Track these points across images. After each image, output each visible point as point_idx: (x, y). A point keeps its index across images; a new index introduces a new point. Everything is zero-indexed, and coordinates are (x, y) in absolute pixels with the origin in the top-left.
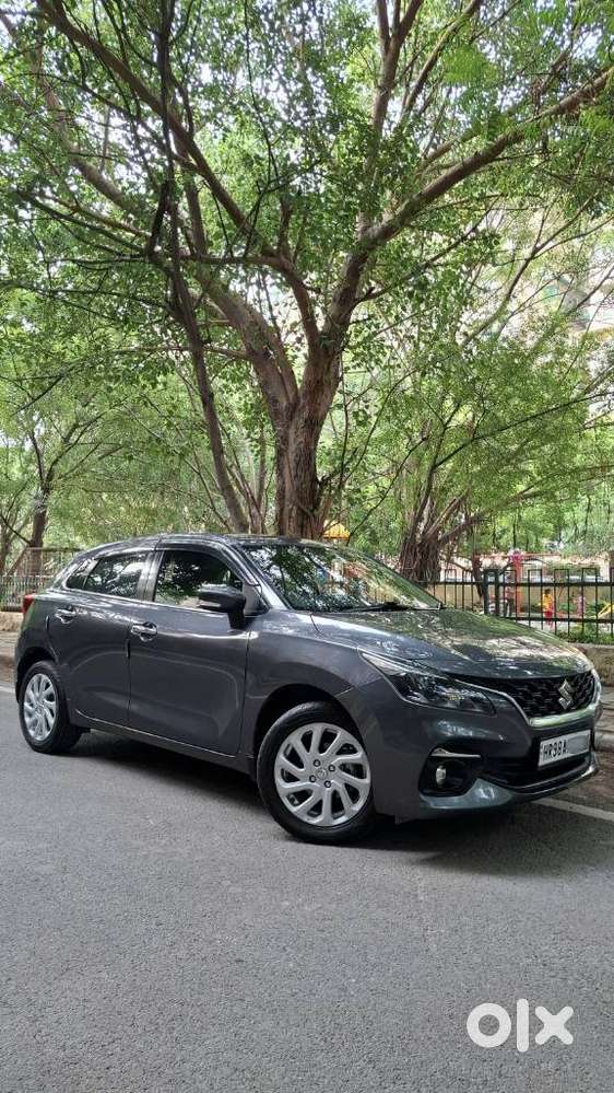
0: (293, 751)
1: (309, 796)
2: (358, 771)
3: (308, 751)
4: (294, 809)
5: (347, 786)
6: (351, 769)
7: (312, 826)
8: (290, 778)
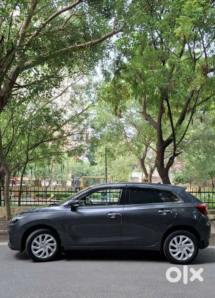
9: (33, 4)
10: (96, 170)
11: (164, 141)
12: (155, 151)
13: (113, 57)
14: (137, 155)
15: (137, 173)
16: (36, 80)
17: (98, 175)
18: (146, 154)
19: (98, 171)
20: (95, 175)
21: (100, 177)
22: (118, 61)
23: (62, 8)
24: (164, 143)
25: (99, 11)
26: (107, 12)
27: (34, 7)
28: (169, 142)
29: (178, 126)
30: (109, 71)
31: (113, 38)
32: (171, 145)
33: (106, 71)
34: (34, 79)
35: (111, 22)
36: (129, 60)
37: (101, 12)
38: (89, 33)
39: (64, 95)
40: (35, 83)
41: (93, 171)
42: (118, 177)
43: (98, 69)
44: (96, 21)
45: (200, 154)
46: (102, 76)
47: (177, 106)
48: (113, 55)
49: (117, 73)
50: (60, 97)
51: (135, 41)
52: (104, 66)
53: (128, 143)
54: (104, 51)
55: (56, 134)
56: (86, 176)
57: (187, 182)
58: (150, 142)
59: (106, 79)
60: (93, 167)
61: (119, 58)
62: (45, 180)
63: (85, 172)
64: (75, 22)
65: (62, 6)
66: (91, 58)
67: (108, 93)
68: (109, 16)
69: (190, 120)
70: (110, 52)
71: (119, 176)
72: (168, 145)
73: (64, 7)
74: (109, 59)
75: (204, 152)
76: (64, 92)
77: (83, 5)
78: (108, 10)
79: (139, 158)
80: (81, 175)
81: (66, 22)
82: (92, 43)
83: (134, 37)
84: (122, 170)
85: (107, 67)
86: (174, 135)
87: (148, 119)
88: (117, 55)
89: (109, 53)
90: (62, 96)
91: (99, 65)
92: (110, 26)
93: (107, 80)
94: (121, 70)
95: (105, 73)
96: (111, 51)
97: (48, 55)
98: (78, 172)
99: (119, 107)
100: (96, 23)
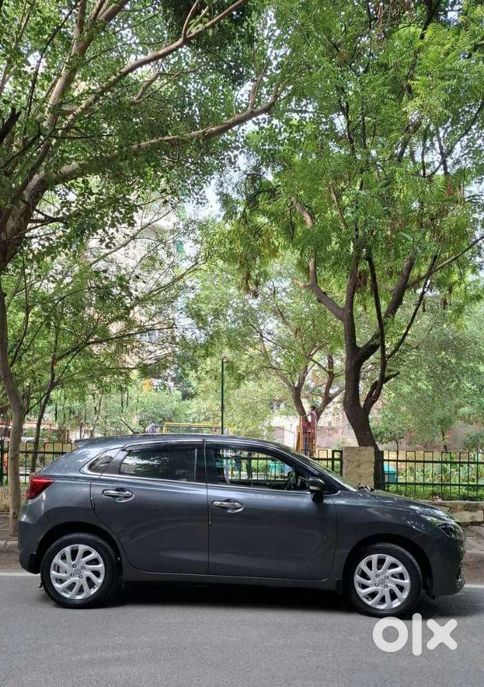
0: (363, 571)
1: (376, 595)
2: (401, 576)
3: (371, 570)
4: (370, 603)
5: (397, 586)
6: (398, 576)
7: (383, 610)
8: (364, 587)
9: (81, 45)
10: (194, 410)
11: (359, 348)
12: (326, 370)
13: (243, 168)
14: (285, 380)
15: (283, 416)
16: (81, 208)
17: (197, 420)
18: (304, 378)
19: (198, 412)
20: (191, 420)
21: (201, 424)
22: (254, 177)
23: (136, 60)
24: (359, 353)
25: (218, 69)
26: (234, 71)
27: (83, 51)
28: (370, 349)
29: (389, 317)
30: (235, 196)
31: (247, 126)
32: (375, 357)
33: (227, 195)
34: (76, 207)
35: (243, 93)
36: (277, 175)
37: (222, 72)
38: (193, 115)
39: (131, 244)
40: (79, 214)
41: (187, 412)
42: (241, 425)
43: (210, 191)
44: (210, 90)
45: (419, 380)
46: (219, 205)
47: (392, 272)
48: (244, 162)
49: (252, 201)
50: (123, 249)
51: (293, 134)
52: (225, 185)
53: (266, 352)
54: (226, 154)
55: (115, 328)
56: (170, 421)
57: (390, 440)
58: (313, 351)
59: (228, 213)
60: (187, 402)
61: (256, 168)
62: (81, 428)
63: (169, 414)
64: (162, 90)
65: (136, 55)
66: (197, 168)
67: (231, 243)
68: (238, 80)
69: (419, 305)
70: (239, 156)
71: (244, 424)
72: (367, 357)
73: (142, 57)
74: (235, 171)
75: (428, 376)
76: (133, 238)
77: (182, 55)
78: (237, 67)
79: (291, 386)
80: (161, 419)
81: (145, 89)
82: (204, 133)
83: (291, 126)
84: (251, 411)
85: (230, 189)
86: (381, 335)
87: (323, 300)
88: (253, 162)
89: (236, 156)
90: (126, 247)
91: (213, 182)
92: (239, 100)
93: (230, 215)
94: (261, 195)
95: (226, 200)
96: (240, 153)
97: (116, 151)
98: (154, 413)
99: (252, 274)
100: (209, 93)
